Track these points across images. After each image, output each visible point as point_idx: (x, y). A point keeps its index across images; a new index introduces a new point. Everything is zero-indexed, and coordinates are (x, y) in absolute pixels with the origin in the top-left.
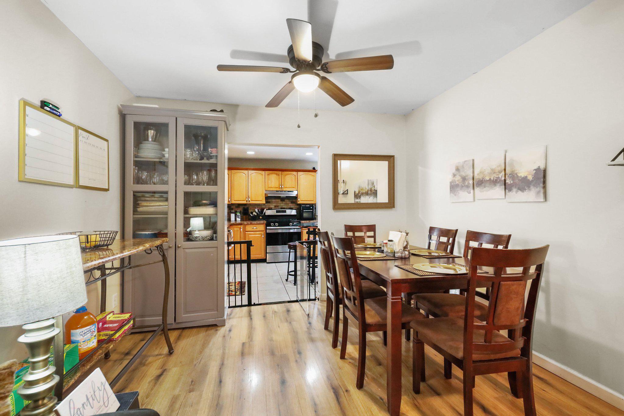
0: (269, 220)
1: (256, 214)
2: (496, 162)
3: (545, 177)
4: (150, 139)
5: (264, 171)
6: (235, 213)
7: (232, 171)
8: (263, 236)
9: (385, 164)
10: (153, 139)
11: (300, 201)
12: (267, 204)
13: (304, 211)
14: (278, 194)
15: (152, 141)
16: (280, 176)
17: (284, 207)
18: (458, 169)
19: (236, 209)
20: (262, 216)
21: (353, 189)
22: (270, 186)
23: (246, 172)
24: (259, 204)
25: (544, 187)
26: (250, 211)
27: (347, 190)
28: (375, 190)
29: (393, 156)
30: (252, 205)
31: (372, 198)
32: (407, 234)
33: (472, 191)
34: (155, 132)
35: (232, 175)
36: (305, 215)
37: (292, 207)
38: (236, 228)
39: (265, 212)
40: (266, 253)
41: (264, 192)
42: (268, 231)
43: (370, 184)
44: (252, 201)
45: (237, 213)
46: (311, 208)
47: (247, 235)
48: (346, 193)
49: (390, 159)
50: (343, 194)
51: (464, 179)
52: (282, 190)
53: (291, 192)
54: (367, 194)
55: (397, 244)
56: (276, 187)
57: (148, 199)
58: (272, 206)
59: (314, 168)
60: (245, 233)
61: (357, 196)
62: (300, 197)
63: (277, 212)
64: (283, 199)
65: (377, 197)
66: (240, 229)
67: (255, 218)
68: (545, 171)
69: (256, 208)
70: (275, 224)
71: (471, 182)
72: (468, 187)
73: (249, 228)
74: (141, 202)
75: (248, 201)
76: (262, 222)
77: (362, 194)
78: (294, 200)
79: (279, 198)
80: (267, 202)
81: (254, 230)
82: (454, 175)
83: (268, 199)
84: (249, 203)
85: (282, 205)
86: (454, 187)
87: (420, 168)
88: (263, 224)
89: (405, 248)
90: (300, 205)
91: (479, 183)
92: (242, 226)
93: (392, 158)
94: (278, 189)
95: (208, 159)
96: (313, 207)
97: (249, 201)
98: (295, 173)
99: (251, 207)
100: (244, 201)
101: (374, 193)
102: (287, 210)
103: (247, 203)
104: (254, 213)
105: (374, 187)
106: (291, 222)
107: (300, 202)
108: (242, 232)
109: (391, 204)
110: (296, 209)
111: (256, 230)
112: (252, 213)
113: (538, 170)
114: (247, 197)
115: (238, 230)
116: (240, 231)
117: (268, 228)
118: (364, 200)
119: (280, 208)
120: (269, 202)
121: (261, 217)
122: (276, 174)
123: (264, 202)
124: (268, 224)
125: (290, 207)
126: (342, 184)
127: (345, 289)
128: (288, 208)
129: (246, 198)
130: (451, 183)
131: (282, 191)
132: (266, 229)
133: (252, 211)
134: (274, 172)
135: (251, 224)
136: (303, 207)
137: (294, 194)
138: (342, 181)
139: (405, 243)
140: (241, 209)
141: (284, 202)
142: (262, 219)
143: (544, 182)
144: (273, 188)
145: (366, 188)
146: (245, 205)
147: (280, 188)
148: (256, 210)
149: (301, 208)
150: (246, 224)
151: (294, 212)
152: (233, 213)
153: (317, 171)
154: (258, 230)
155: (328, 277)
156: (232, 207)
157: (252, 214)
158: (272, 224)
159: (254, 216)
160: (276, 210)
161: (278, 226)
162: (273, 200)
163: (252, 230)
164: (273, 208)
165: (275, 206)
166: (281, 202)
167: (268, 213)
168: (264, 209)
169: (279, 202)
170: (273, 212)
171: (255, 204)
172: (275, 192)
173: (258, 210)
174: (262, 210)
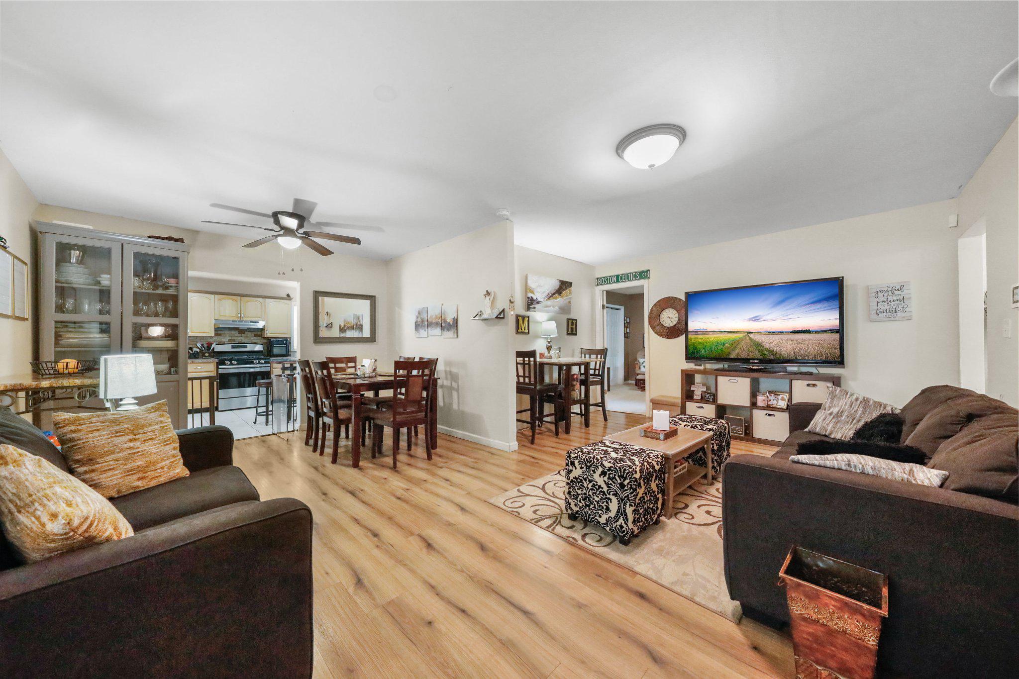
0: (221, 358)
1: (198, 350)
2: (437, 312)
3: (457, 323)
4: (74, 260)
5: (212, 294)
9: (367, 303)
10: (78, 260)
11: (269, 333)
12: (216, 337)
13: (275, 345)
14: (237, 325)
15: (77, 263)
16: (239, 302)
17: (243, 341)
18: (419, 313)
20: (209, 353)
21: (338, 322)
22: (222, 314)
24: (204, 337)
25: (457, 329)
27: (332, 323)
28: (360, 325)
29: (375, 296)
30: (191, 338)
31: (357, 332)
32: (376, 361)
33: (427, 330)
34: (81, 253)
36: (276, 351)
37: (256, 341)
39: (214, 348)
41: (213, 322)
42: (220, 371)
43: (356, 318)
44: (192, 332)
46: (285, 342)
48: (330, 326)
49: (372, 298)
50: (326, 327)
51: (423, 321)
53: (255, 322)
54: (352, 328)
55: (367, 368)
56: (232, 316)
57: (73, 330)
58: (226, 340)
59: (288, 295)
61: (342, 330)
62: (269, 329)
63: (233, 347)
64: (241, 331)
65: (362, 332)
67: (197, 356)
68: (457, 320)
69: (197, 342)
70: (231, 363)
71: (426, 323)
72: (424, 326)
73: (190, 368)
74: (63, 334)
76: (211, 360)
77: (348, 328)
78: (259, 333)
79: (236, 329)
80: (216, 335)
81: (198, 371)
82: (417, 317)
83: (219, 330)
85: (242, 338)
86: (418, 326)
87: (396, 308)
88: (212, 362)
89: (374, 370)
90: (268, 339)
91: (429, 325)
93: (373, 298)
94: (235, 319)
95: (163, 289)
96: (287, 341)
98: (261, 300)
101: (360, 328)
102: (248, 345)
104: (195, 349)
105: (360, 321)
106: (256, 359)
107: (269, 335)
109: (372, 339)
110: (262, 343)
111: (201, 370)
112: (192, 349)
113: (454, 318)
117: (220, 367)
118: (350, 334)
119: (237, 342)
120: (220, 335)
121: (207, 355)
122: (232, 300)
123: (213, 335)
124: (222, 362)
125: (252, 341)
126: (326, 317)
127: (324, 400)
128: (250, 343)
130: (415, 323)
131: (241, 321)
132: (218, 368)
133: (192, 346)
134: (229, 296)
135: (193, 363)
136: (273, 341)
137: (261, 325)
138: (326, 313)
139: (374, 367)
141: (243, 335)
143: (457, 326)
144: (227, 317)
145: (352, 322)
147: (238, 317)
148: (199, 345)
149: (270, 343)
151: (258, 348)
153: (292, 299)
154: (205, 370)
155: (308, 399)
157: (192, 351)
158: (226, 362)
159: (194, 353)
160: (231, 345)
161: (237, 364)
162: (226, 332)
163: (195, 371)
164: (226, 343)
165: (230, 340)
166: (239, 335)
167: (219, 348)
168: (212, 344)
169: (236, 335)
170: (228, 348)
171: (196, 337)
172: (231, 322)
173: (202, 345)
174: (209, 345)
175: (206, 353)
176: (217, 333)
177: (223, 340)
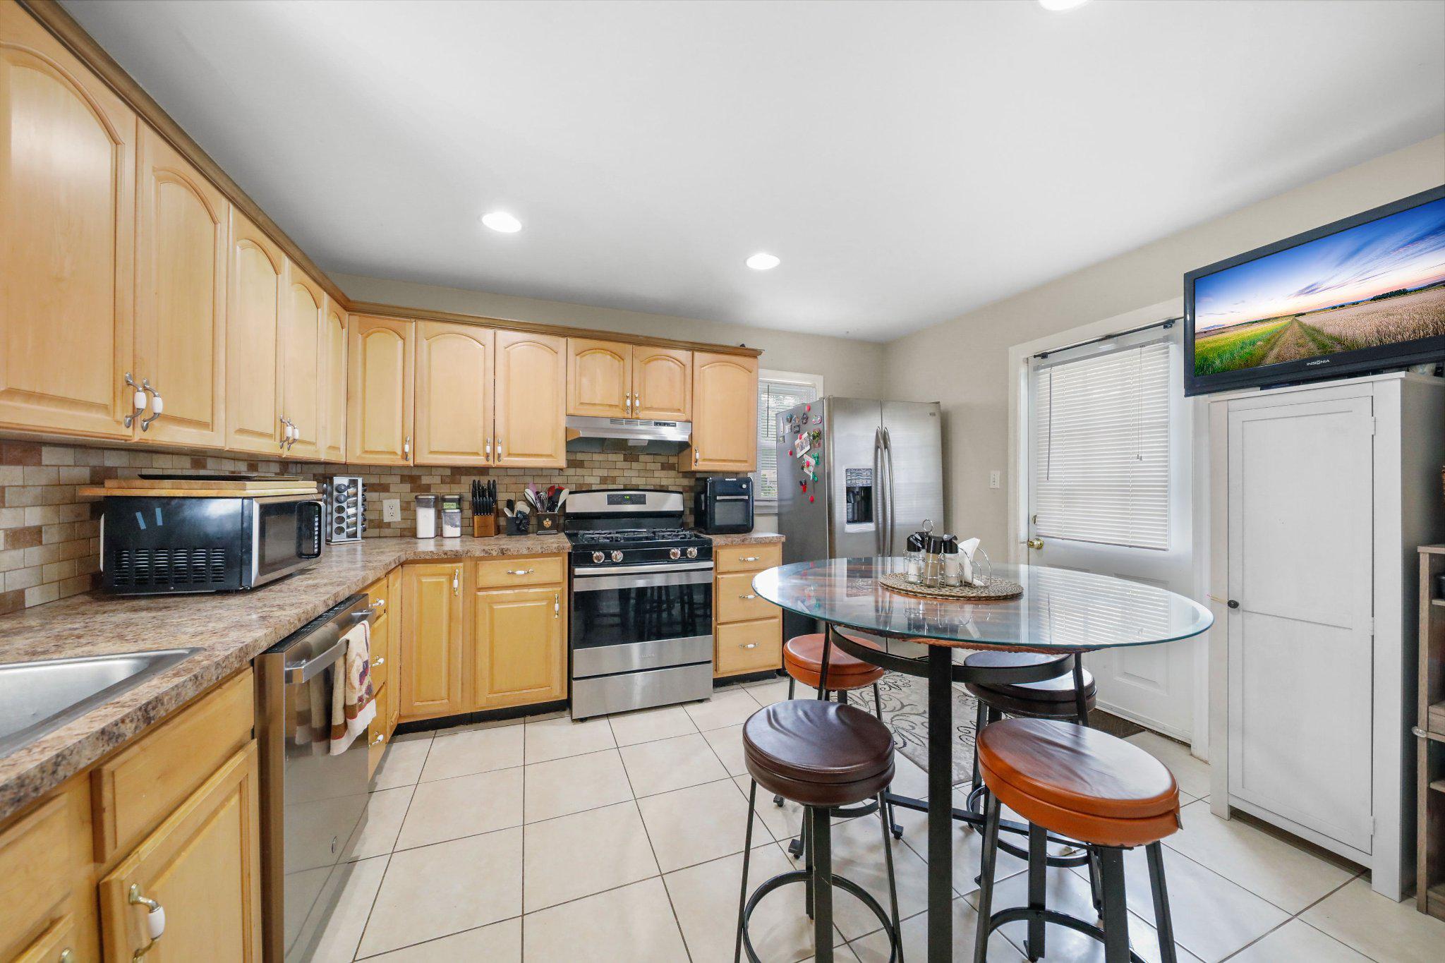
0: (582, 539)
1: (527, 510)
5: (564, 336)
6: (438, 503)
7: (421, 324)
8: (557, 606)
11: (701, 463)
12: (571, 471)
13: (718, 498)
14: (618, 431)
16: (628, 361)
17: (635, 481)
19: (444, 490)
20: (552, 518)
22: (586, 399)
23: (487, 334)
24: (542, 469)
26: (502, 497)
30: (510, 472)
35: (424, 344)
36: (722, 515)
37: (664, 482)
38: (430, 578)
39: (564, 503)
40: (570, 678)
41: (563, 422)
42: (579, 586)
44: (509, 455)
45: (446, 505)
46: (744, 486)
47: (482, 606)
52: (634, 416)
53: (668, 424)
56: (611, 406)
58: (593, 480)
60: (476, 598)
62: (701, 445)
63: (611, 501)
64: (633, 452)
66: (451, 578)
67: (519, 527)
69: (526, 485)
70: (608, 556)
73: (491, 573)
75: (491, 458)
78: (676, 458)
79: (620, 446)
80: (572, 464)
81: (517, 581)
83: (578, 446)
84: (497, 463)
85: (631, 474)
88: (556, 554)
90: (701, 475)
92: (458, 567)
94: (618, 413)
97: (499, 455)
98: (683, 355)
99: (507, 480)
100: (477, 454)
102: (650, 496)
103: (491, 463)
104: (521, 507)
106: (674, 544)
107: (700, 466)
108: (459, 593)
110: (683, 491)
111: (525, 581)
112: (511, 504)
114: (490, 440)
115: (439, 584)
116: (452, 590)
117: (578, 571)
119: (622, 487)
120: (580, 463)
121: (547, 523)
122: (613, 354)
123: (562, 463)
124: (580, 556)
125: (656, 482)
128: (652, 488)
129: (485, 442)
131: (633, 421)
132: (571, 576)
133: (512, 497)
134: (602, 344)
135: (503, 554)
136: (710, 483)
137: (674, 434)
140: (464, 488)
141: (634, 465)
142: (551, 528)
144: (598, 407)
146: (483, 471)
147: (625, 408)
148: (530, 494)
149: (706, 487)
150: (482, 559)
151: (673, 503)
152: (426, 504)
154: (533, 580)
156: (425, 480)
157: (512, 510)
158: (596, 554)
159: (517, 517)
160: (606, 494)
161: (623, 563)
162: (596, 457)
163: (510, 581)
164: (594, 488)
165: (604, 480)
166: (627, 465)
167: (578, 504)
168: (560, 490)
169: (619, 465)
170: (596, 503)
171: (525, 470)
172: (607, 424)
173: (537, 493)
174: (555, 492)
175: (545, 517)
176: (572, 457)
177: (589, 480)
